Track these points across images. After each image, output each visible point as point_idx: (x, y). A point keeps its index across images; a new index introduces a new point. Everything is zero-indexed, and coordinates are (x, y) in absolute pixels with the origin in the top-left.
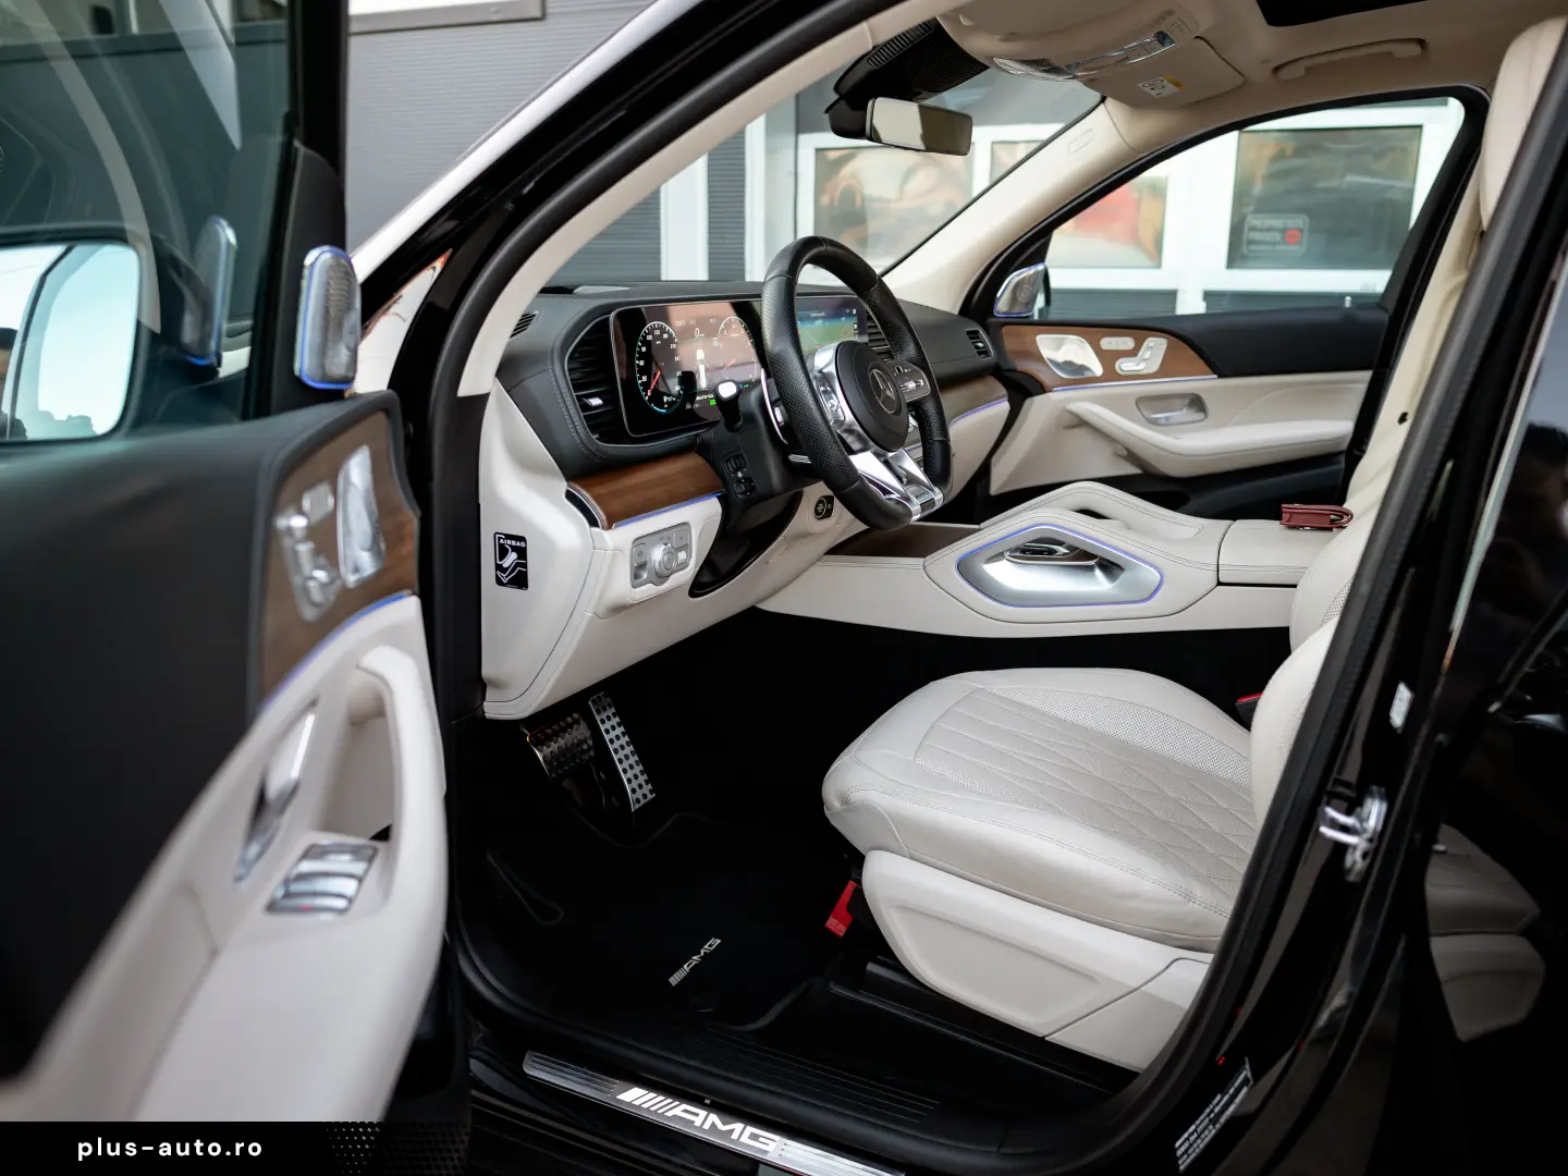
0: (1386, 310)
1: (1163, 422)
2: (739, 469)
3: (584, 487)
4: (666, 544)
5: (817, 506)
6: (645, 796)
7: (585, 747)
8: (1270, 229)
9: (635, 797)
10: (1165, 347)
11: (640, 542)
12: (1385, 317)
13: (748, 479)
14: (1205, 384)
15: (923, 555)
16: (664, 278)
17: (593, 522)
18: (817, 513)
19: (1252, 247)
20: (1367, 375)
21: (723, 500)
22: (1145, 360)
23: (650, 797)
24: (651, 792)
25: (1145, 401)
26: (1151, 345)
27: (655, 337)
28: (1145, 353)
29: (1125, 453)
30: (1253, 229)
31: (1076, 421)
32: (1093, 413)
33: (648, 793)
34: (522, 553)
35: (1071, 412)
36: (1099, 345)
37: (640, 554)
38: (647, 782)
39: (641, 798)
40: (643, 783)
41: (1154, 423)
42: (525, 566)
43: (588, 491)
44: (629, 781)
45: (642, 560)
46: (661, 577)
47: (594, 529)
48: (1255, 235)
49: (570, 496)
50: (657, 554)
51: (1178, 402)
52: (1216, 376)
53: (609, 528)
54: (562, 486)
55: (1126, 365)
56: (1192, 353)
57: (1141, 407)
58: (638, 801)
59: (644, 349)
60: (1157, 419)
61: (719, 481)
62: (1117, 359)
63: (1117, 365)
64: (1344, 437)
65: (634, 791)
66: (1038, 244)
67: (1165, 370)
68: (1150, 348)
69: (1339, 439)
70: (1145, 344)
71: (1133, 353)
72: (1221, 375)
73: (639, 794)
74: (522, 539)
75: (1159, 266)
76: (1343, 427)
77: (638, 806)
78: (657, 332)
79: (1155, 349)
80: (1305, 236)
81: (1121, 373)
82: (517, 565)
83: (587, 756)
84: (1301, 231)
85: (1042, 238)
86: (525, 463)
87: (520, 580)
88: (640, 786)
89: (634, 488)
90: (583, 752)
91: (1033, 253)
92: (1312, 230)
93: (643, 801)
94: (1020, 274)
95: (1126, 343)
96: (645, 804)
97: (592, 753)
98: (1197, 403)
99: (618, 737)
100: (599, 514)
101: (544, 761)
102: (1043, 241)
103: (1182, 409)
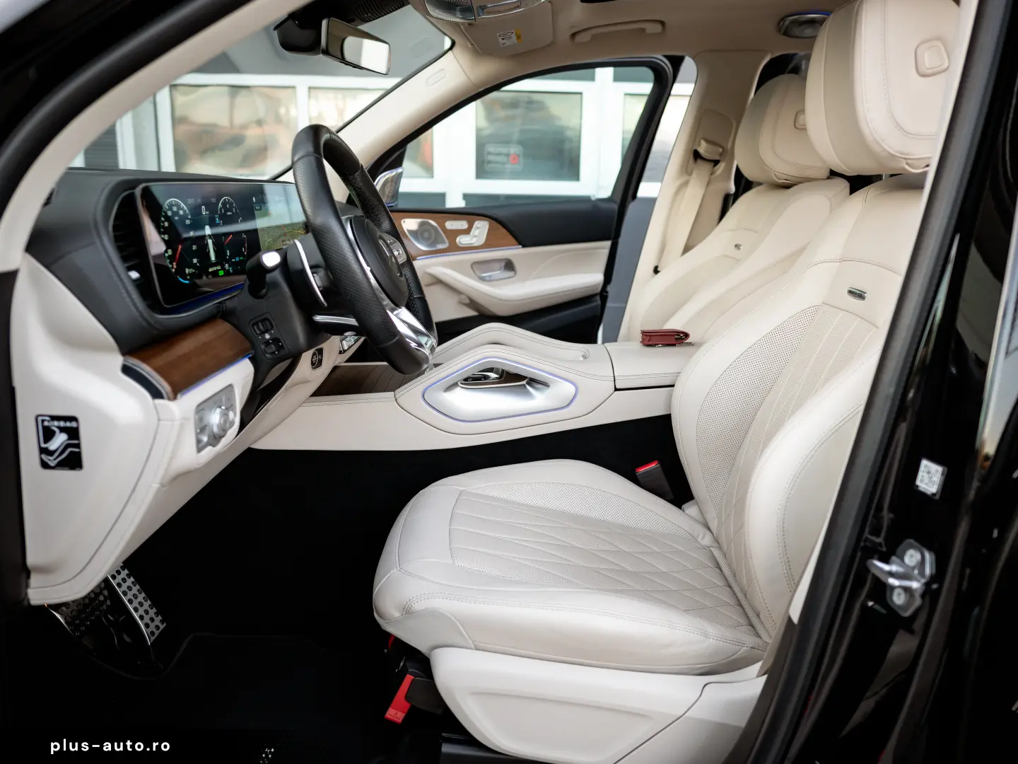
0: (615, 202)
1: (488, 279)
2: (267, 331)
3: (144, 360)
4: (220, 407)
5: (312, 358)
6: (157, 627)
7: (102, 598)
8: (499, 154)
9: (149, 630)
10: (487, 227)
11: (202, 408)
12: (615, 207)
13: (275, 340)
14: (515, 252)
15: (393, 390)
16: (122, 166)
17: (156, 394)
18: (313, 364)
19: (490, 165)
20: (608, 244)
21: (253, 360)
22: (475, 236)
23: (162, 627)
24: (162, 622)
25: (476, 264)
26: (478, 226)
27: (173, 212)
28: (474, 232)
29: (468, 301)
30: (489, 153)
31: (434, 280)
32: (446, 274)
33: (160, 625)
34: (73, 433)
35: (430, 274)
36: (445, 226)
37: (201, 419)
38: (157, 614)
39: (154, 630)
40: (154, 616)
41: (482, 279)
42: (78, 446)
43: (148, 364)
44: (141, 617)
45: (203, 425)
46: (215, 439)
47: (158, 401)
48: (491, 158)
49: (127, 370)
50: (215, 418)
51: (497, 265)
52: (521, 246)
53: (175, 398)
54: (118, 360)
55: (463, 240)
56: (505, 231)
57: (474, 269)
58: (152, 633)
59: (166, 224)
60: (484, 277)
61: (248, 345)
62: (458, 236)
63: (457, 240)
64: (599, 284)
65: (147, 626)
66: (398, 153)
67: (488, 245)
68: (478, 228)
69: (595, 286)
70: (475, 226)
71: (467, 232)
72: (524, 246)
73: (152, 628)
74: (73, 419)
75: (432, 177)
76: (597, 278)
77: (153, 638)
78: (175, 209)
79: (481, 229)
80: (521, 159)
81: (461, 246)
82: (68, 446)
83: (105, 607)
84: (518, 156)
85: (399, 149)
86: (68, 340)
87: (73, 461)
88: (152, 620)
89: (186, 357)
90: (102, 603)
91: (393, 161)
92: (526, 156)
93: (157, 633)
94: (385, 176)
95: (462, 224)
96: (160, 633)
97: (108, 603)
98: (509, 265)
99: (124, 580)
100: (164, 386)
101: (66, 623)
102: (401, 151)
103: (500, 270)
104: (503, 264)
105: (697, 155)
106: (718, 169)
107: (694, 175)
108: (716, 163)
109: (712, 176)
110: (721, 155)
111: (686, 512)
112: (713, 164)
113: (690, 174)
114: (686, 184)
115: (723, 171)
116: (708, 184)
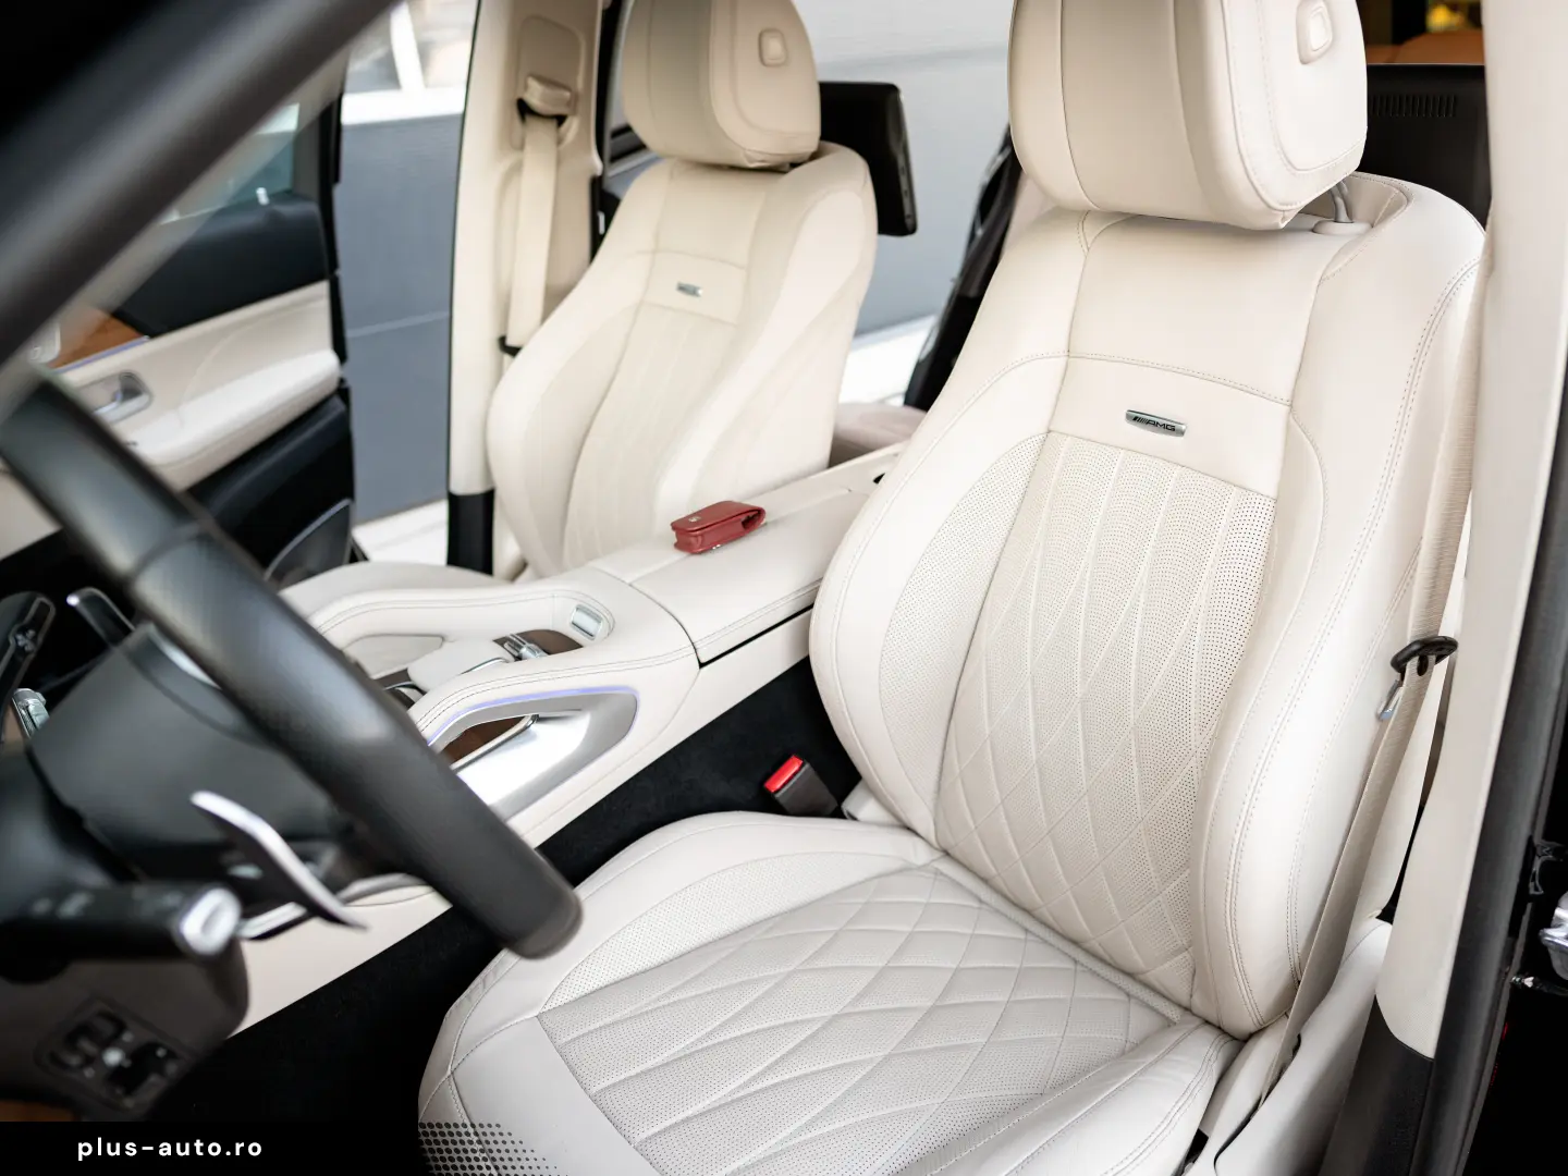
0: (306, 198)
12: (314, 208)
20: (322, 288)
52: (146, 338)
64: (330, 373)
69: (324, 380)
72: (154, 336)
98: (131, 386)
103: (113, 400)
104: (116, 386)
105: (524, 109)
106: (568, 130)
107: (528, 148)
108: (560, 119)
109: (562, 147)
110: (568, 104)
111: (860, 815)
112: (554, 123)
113: (522, 147)
114: (517, 169)
115: (579, 134)
116: (559, 162)
